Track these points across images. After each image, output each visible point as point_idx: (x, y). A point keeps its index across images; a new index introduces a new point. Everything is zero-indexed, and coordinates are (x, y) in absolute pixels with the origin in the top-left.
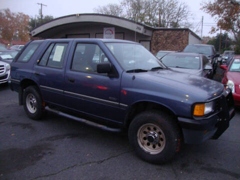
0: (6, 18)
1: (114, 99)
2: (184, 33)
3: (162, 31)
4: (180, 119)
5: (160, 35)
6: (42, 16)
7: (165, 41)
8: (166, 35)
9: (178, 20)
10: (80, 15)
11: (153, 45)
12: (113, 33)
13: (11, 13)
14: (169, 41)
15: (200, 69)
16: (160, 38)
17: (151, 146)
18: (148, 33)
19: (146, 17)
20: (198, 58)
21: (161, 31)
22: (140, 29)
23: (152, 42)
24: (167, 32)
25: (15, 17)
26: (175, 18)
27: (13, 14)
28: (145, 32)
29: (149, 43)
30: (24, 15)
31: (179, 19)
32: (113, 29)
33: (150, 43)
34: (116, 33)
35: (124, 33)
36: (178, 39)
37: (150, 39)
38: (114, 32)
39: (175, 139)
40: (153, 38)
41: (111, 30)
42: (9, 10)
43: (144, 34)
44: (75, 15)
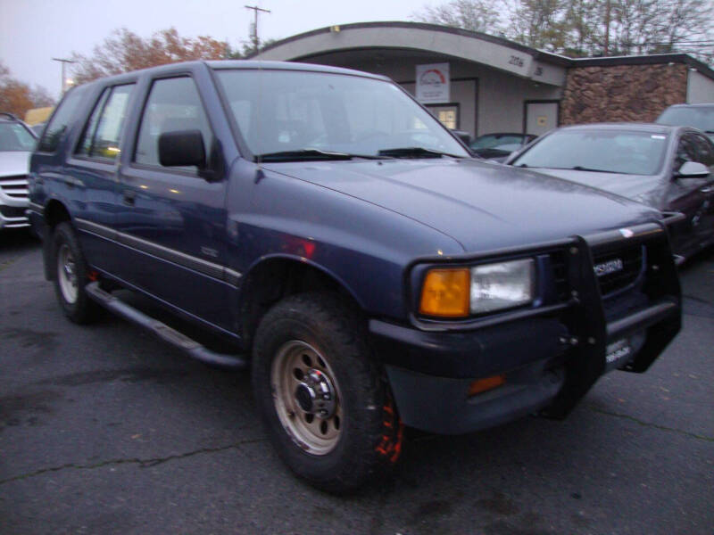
0: (168, 54)
1: (213, 253)
2: (670, 72)
3: (598, 69)
4: (378, 327)
5: (590, 81)
6: (256, 42)
7: (606, 99)
8: (609, 79)
9: (673, 35)
10: (343, 27)
11: (567, 112)
12: (443, 81)
13: (180, 40)
14: (618, 99)
15: (656, 173)
16: (590, 93)
17: (316, 425)
18: (550, 77)
19: (570, 33)
20: (662, 138)
21: (592, 69)
22: (521, 64)
23: (564, 103)
24: (612, 71)
25: (189, 48)
26: (665, 30)
27: (186, 42)
28: (539, 72)
29: (554, 107)
30: (215, 44)
31: (680, 31)
32: (444, 68)
33: (560, 109)
34: (452, 80)
35: (476, 79)
36: (648, 92)
37: (557, 96)
38: (447, 76)
39: (367, 404)
40: (568, 93)
41: (437, 72)
42: (174, 32)
43: (536, 78)
44: (327, 30)
